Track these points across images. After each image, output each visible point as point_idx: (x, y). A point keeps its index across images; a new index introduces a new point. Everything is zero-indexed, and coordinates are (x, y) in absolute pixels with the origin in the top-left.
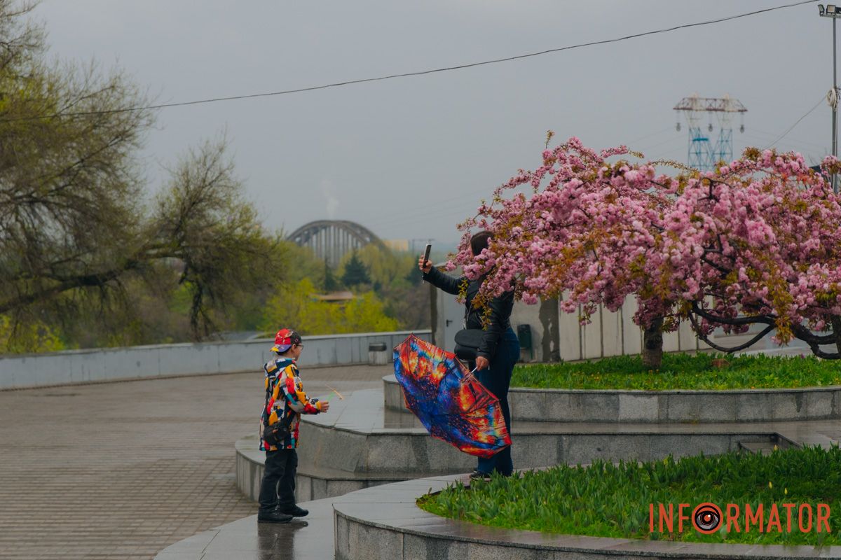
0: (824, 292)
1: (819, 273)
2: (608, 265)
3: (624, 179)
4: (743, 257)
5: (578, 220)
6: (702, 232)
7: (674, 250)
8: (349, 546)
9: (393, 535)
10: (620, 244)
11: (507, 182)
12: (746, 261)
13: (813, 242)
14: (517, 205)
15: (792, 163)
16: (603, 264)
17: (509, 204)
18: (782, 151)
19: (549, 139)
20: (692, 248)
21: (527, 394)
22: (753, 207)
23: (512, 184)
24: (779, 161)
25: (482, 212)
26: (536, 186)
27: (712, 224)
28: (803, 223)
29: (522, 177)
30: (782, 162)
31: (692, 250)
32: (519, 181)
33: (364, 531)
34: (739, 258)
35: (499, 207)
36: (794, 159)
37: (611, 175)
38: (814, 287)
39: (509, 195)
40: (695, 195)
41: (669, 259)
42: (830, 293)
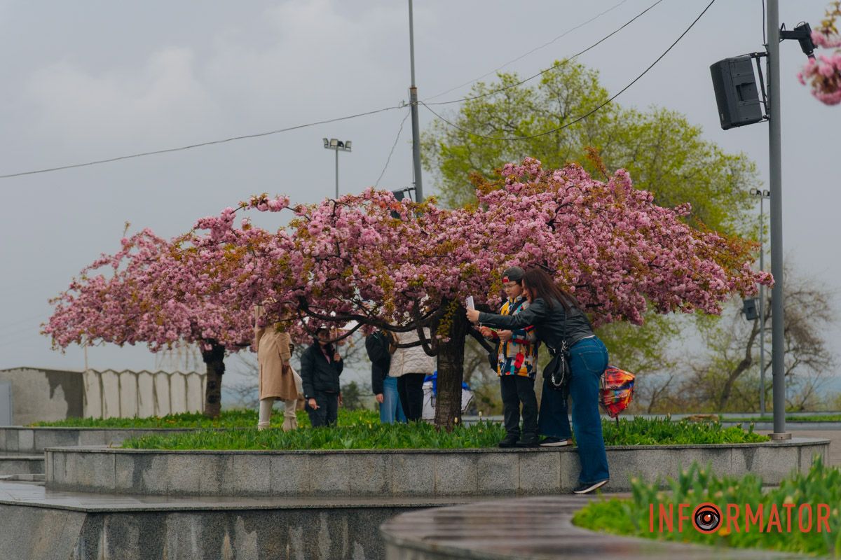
0: (415, 280)
1: (409, 268)
2: (259, 265)
3: (267, 206)
4: (356, 258)
5: (229, 239)
6: (330, 238)
7: (314, 247)
8: (66, 472)
9: (107, 456)
10: (267, 250)
11: (91, 264)
12: (358, 260)
13: (403, 249)
14: (101, 283)
15: (385, 197)
16: (256, 264)
17: (94, 282)
18: (377, 189)
19: (126, 229)
20: (325, 246)
21: (118, 432)
22: (366, 220)
23: (95, 266)
24: (376, 195)
25: (72, 287)
26: (116, 267)
27: (336, 233)
28: (395, 237)
29: (104, 260)
30: (378, 196)
31: (326, 248)
32: (101, 263)
33: (81, 458)
34: (353, 259)
35: (85, 284)
36: (387, 195)
37: (257, 203)
38: (407, 278)
39: (92, 274)
40: (327, 210)
41: (310, 253)
42: (418, 281)
